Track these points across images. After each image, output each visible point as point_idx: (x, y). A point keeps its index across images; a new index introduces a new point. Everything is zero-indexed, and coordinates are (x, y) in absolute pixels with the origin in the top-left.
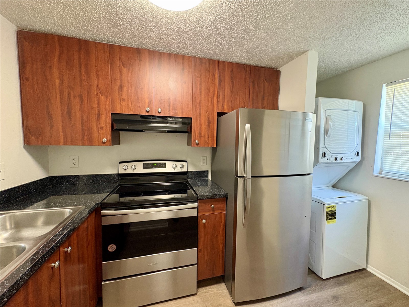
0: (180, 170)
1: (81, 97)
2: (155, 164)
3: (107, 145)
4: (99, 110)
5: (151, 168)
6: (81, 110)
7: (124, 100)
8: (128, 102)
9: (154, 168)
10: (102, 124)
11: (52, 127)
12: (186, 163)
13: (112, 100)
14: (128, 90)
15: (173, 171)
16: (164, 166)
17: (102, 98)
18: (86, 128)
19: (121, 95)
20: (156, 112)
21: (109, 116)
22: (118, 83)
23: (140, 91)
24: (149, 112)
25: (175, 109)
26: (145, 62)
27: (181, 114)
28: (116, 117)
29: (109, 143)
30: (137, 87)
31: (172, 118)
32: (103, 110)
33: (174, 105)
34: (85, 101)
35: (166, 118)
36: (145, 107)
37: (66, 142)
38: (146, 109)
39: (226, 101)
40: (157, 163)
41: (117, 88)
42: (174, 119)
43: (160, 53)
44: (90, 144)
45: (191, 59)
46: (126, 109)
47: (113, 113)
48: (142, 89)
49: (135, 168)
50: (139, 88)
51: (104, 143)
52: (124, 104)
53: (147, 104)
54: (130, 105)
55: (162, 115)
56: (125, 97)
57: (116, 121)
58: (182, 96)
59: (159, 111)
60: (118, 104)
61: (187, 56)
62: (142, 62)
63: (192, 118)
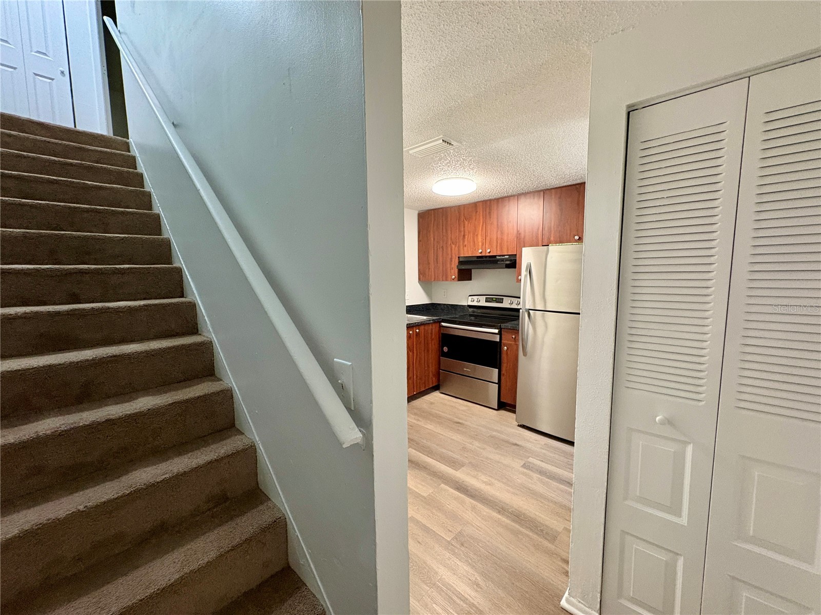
0: (516, 307)
1: (442, 247)
3: (455, 281)
4: (451, 256)
5: (490, 302)
6: (443, 256)
7: (465, 245)
9: (493, 302)
10: (453, 266)
11: (429, 269)
13: (459, 247)
14: (468, 238)
15: (509, 306)
16: (501, 301)
17: (453, 246)
18: (444, 269)
19: (464, 242)
20: (486, 252)
21: (457, 259)
22: (462, 233)
23: (476, 237)
24: (481, 253)
25: (501, 249)
26: (480, 213)
27: (506, 251)
28: (460, 260)
29: (457, 279)
30: (474, 234)
31: (500, 256)
32: (454, 255)
33: (501, 244)
34: (445, 250)
35: (495, 256)
36: (479, 250)
37: (435, 279)
38: (480, 251)
39: (553, 232)
40: (496, 298)
41: (462, 237)
42: (501, 257)
43: (490, 200)
44: (446, 280)
45: (516, 197)
46: (467, 252)
47: (459, 257)
48: (477, 235)
49: (479, 301)
50: (475, 235)
51: (453, 279)
52: (465, 248)
53: (480, 247)
54: (469, 249)
55: (491, 254)
56: (466, 243)
57: (461, 263)
58: (508, 234)
59: (488, 252)
60: (462, 250)
61: (514, 196)
62: (478, 213)
63: (516, 255)
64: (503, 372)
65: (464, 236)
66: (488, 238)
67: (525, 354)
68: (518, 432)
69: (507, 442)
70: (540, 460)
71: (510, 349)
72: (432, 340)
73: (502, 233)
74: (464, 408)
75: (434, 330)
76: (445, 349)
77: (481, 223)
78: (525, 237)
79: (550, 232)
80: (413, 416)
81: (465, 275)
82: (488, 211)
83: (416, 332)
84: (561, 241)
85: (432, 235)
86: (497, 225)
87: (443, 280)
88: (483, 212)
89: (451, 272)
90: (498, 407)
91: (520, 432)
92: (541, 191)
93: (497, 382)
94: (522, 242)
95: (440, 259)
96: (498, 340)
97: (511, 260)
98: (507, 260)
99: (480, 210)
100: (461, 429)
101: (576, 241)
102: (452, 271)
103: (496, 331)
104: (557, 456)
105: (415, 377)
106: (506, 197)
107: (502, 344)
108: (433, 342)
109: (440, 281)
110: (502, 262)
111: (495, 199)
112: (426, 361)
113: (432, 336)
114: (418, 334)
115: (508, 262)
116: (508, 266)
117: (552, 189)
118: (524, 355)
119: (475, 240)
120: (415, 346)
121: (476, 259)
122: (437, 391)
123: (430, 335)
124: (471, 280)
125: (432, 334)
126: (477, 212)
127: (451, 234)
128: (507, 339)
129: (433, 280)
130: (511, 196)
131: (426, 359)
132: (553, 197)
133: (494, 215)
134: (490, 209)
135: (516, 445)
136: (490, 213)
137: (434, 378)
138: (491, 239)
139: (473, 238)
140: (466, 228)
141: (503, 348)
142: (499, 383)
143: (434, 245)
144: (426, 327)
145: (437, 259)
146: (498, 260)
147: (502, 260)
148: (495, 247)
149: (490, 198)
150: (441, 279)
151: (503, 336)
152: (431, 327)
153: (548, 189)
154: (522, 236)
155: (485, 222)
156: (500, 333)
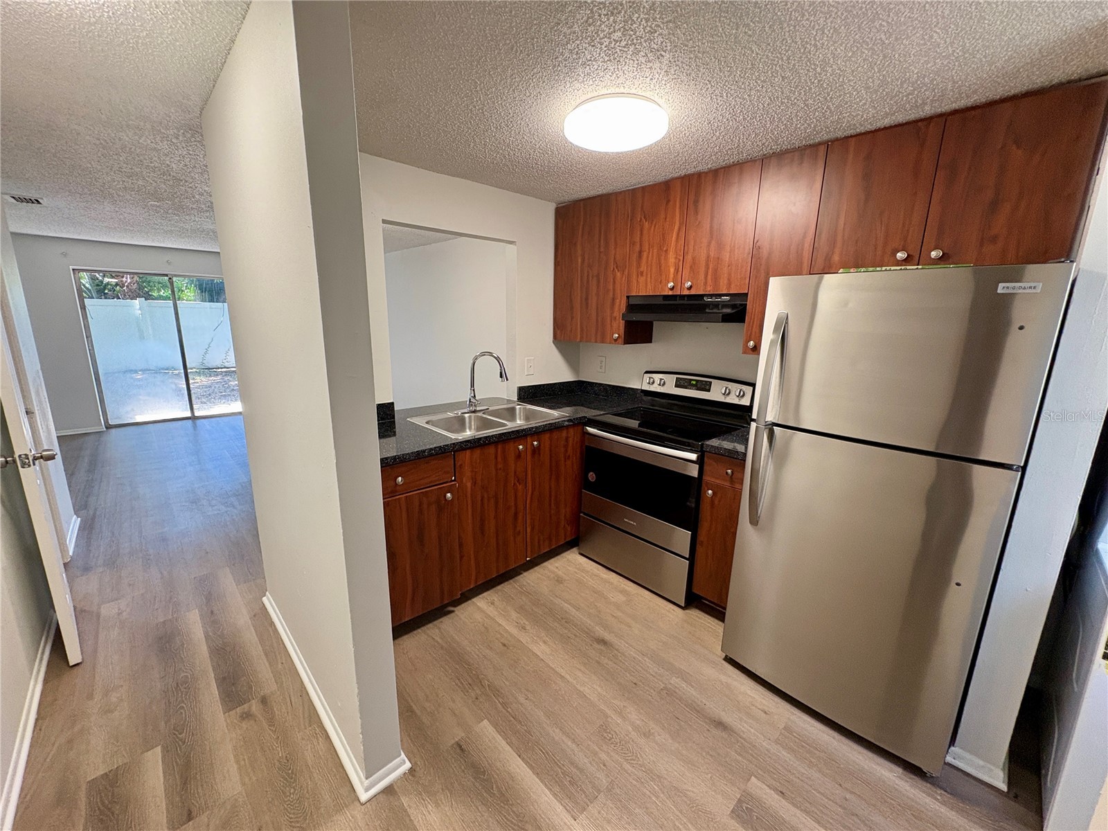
0: (736, 401)
1: (598, 276)
2: (694, 383)
3: (618, 343)
4: (614, 295)
5: (686, 388)
6: (598, 295)
7: (642, 273)
8: (647, 278)
9: (690, 389)
10: (616, 314)
11: (572, 318)
12: (752, 388)
13: (629, 276)
14: (648, 257)
15: (721, 399)
16: (706, 387)
17: (618, 274)
18: (600, 320)
19: (639, 265)
20: (684, 288)
21: (624, 300)
22: (637, 248)
23: (663, 254)
24: (672, 289)
25: (716, 279)
26: (675, 201)
27: (726, 287)
28: (632, 302)
29: (621, 340)
30: (660, 248)
31: (711, 296)
32: (618, 291)
33: (715, 271)
34: (602, 281)
35: (702, 296)
36: (668, 282)
37: (582, 338)
38: (671, 285)
39: (839, 244)
40: (697, 381)
41: (635, 256)
42: (714, 299)
43: (699, 175)
44: (603, 342)
45: (758, 164)
46: (644, 288)
47: (628, 297)
48: (666, 251)
49: (664, 384)
50: (662, 249)
51: (616, 340)
52: (642, 279)
53: (672, 276)
54: (649, 279)
55: (693, 292)
56: (643, 268)
57: (632, 308)
58: (732, 251)
59: (687, 286)
60: (635, 281)
61: (752, 161)
62: (671, 203)
63: (747, 294)
64: (702, 536)
65: (640, 252)
66: (689, 258)
67: (754, 521)
68: (723, 678)
69: (699, 711)
70: (775, 790)
71: (719, 495)
72: (567, 458)
73: (720, 246)
74: (621, 598)
75: (571, 439)
76: (592, 476)
77: (676, 228)
78: (770, 254)
79: (833, 243)
80: (514, 615)
81: (638, 333)
82: (692, 197)
83: (533, 444)
84: (856, 262)
85: (579, 252)
86: (711, 227)
87: (596, 342)
88: (682, 200)
89: (611, 326)
90: (685, 603)
91: (730, 681)
92: (820, 144)
93: (688, 557)
94: (762, 269)
95: (593, 301)
96: (695, 474)
97: (733, 307)
98: (725, 305)
99: (676, 195)
100: (605, 661)
101: (899, 263)
102: (615, 325)
103: (693, 456)
104: (815, 775)
105: (529, 530)
106: (734, 165)
107: (704, 485)
108: (569, 462)
109: (590, 342)
110: (715, 311)
111: (710, 171)
112: (553, 498)
113: (566, 451)
114: (535, 451)
115: (728, 311)
116: (727, 319)
117: (847, 138)
118: (751, 522)
119: (663, 261)
120: (529, 472)
121: (661, 302)
122: (575, 549)
123: (562, 450)
124: (651, 342)
125: (566, 446)
126: (668, 201)
127: (615, 248)
128: (717, 475)
129: (578, 340)
130: (746, 162)
131: (553, 494)
132: (851, 156)
133: (706, 206)
134: (697, 194)
135: (720, 725)
136: (696, 202)
137: (569, 529)
138: (694, 259)
139: (659, 256)
140: (645, 238)
141: (705, 492)
142: (692, 559)
143: (582, 271)
144: (556, 435)
145: (587, 299)
146: (708, 305)
147: (716, 305)
148: (702, 277)
149: (699, 168)
150: (593, 340)
151: (706, 468)
152: (564, 434)
153: (837, 140)
154: (765, 252)
155: (684, 223)
156: (700, 461)
